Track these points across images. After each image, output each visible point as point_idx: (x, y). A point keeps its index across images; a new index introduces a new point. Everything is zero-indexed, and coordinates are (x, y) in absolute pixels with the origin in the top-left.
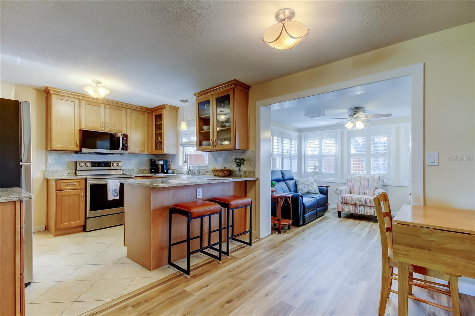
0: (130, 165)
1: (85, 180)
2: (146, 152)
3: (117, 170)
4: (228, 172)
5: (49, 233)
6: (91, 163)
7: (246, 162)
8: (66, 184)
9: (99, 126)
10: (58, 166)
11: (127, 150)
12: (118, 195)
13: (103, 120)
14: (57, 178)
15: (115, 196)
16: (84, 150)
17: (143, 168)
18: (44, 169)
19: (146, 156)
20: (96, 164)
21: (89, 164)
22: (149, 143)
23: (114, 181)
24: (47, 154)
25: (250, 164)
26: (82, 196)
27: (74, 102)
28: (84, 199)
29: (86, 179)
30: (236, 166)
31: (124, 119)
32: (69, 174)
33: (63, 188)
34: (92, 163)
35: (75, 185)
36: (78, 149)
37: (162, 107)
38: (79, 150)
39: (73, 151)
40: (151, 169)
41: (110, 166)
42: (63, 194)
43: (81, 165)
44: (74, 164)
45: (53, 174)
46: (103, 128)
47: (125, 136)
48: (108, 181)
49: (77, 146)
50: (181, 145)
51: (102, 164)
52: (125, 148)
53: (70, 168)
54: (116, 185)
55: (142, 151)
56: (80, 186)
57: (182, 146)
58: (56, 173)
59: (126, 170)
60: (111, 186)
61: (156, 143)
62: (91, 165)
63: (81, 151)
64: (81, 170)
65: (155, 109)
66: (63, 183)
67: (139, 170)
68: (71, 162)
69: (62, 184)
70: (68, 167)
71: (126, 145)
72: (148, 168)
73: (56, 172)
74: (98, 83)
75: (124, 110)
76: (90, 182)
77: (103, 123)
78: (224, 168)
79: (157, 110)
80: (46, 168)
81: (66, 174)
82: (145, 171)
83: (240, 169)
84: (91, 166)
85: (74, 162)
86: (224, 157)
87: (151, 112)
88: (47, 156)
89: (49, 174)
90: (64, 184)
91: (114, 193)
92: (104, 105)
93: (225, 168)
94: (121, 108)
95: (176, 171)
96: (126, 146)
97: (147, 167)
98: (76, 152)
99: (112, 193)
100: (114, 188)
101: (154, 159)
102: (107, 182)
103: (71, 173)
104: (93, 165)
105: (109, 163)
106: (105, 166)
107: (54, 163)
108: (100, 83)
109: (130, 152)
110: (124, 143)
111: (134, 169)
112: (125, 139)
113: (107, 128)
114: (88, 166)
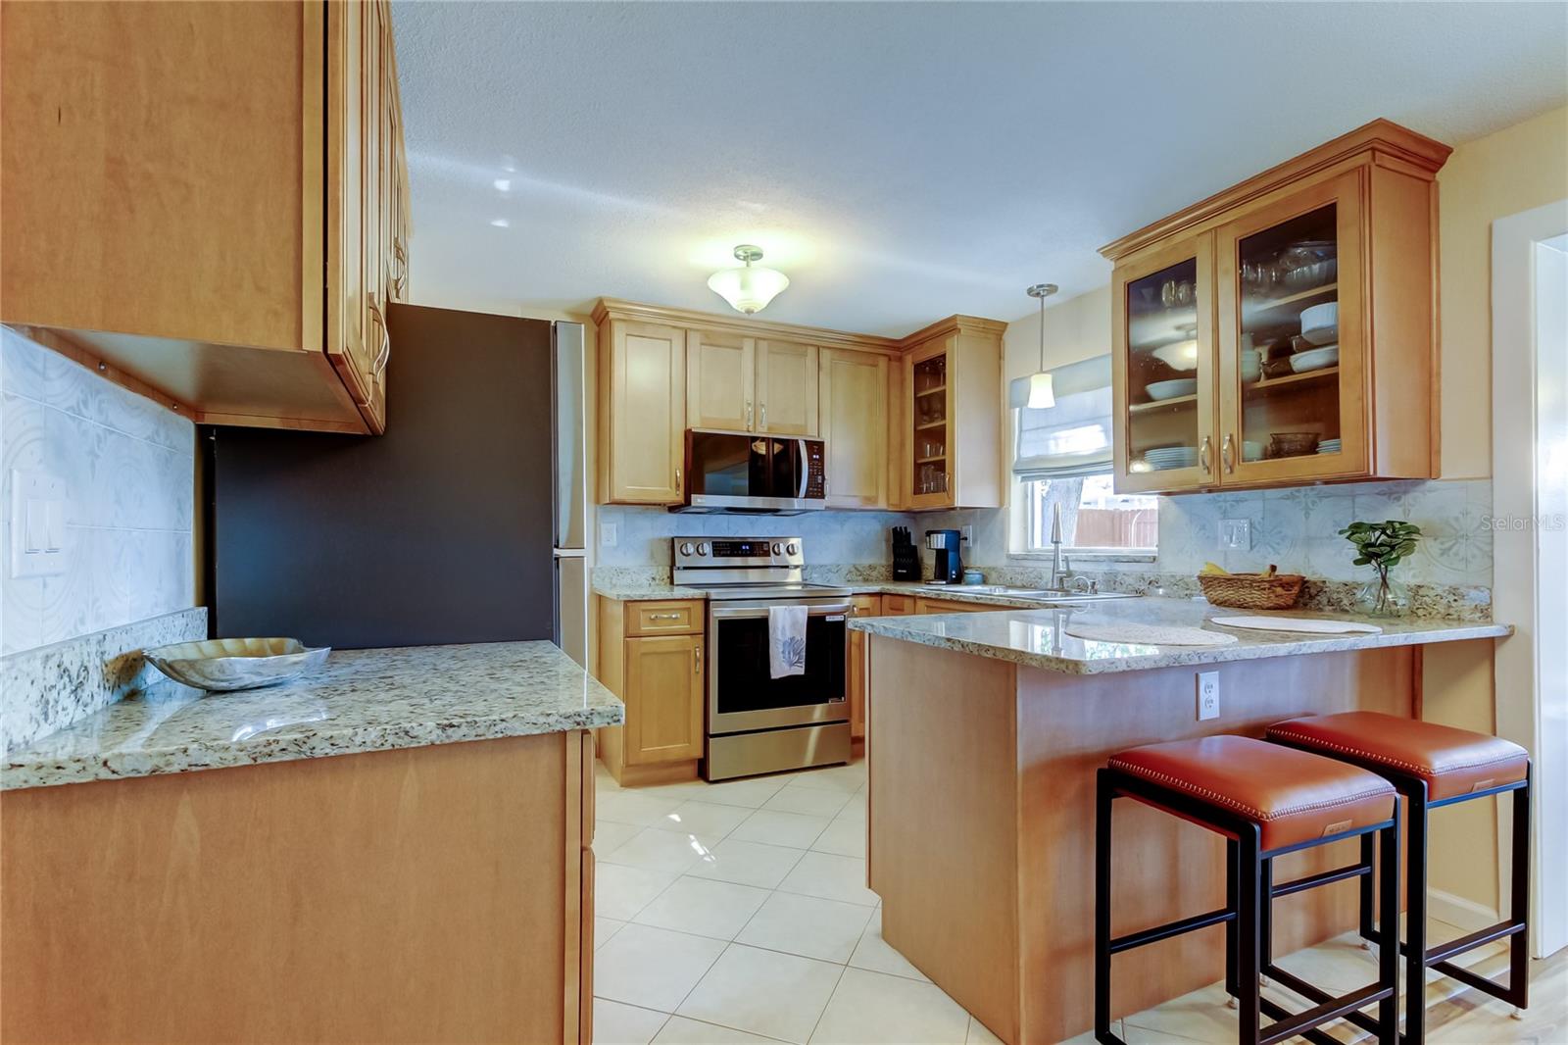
1: (702, 602)
2: (882, 504)
3: (787, 567)
4: (1296, 590)
5: (606, 771)
6: (713, 543)
7: (1421, 543)
8: (653, 617)
9: (739, 417)
10: (625, 553)
11: (823, 496)
12: (803, 660)
13: (749, 396)
14: (629, 596)
15: (792, 664)
16: (699, 500)
17: (866, 561)
18: (591, 564)
19: (874, 518)
20: (726, 546)
21: (708, 548)
22: (891, 467)
23: (790, 611)
24: (599, 514)
25: (1443, 553)
26: (697, 660)
27: (670, 340)
28: (700, 667)
29: (707, 601)
30: (1357, 562)
31: (812, 385)
32: (653, 579)
33: (645, 628)
34: (716, 543)
35: (676, 618)
36: (678, 497)
37: (946, 329)
38: (683, 502)
39: (665, 505)
40: (896, 565)
41: (767, 554)
42: (644, 649)
43: (685, 552)
44: (666, 547)
45: (614, 582)
46: (751, 423)
47: (816, 447)
48: (771, 608)
49: (678, 486)
50: (1017, 472)
51: (744, 547)
52: (817, 491)
53: (656, 562)
54: (794, 624)
55: (868, 499)
56: (689, 623)
57: (1019, 478)
58: (622, 577)
59: (814, 567)
60: (780, 626)
61: (918, 467)
62: (714, 550)
63: (688, 502)
64: (686, 568)
65: (914, 340)
66: (644, 611)
67: (853, 569)
68: (660, 539)
69: (643, 616)
70: (652, 556)
71: (820, 477)
72: (884, 562)
73: (621, 572)
74: (753, 254)
75: (811, 351)
76: (719, 612)
77: (749, 404)
78: (1268, 568)
79: (921, 343)
80: (596, 564)
81: (646, 582)
82: (874, 574)
83: (1384, 578)
84: (714, 556)
85: (665, 540)
86: (1257, 519)
87: (898, 353)
88: (598, 522)
89: (603, 579)
90: (647, 615)
91: (789, 653)
92: (752, 341)
93: (1273, 568)
94: (804, 348)
95: (994, 575)
96: (820, 481)
97: (879, 558)
98: (673, 509)
99: (783, 652)
100: (789, 635)
101: (906, 528)
102: (768, 611)
103: (658, 577)
104: (720, 550)
105: (765, 545)
106: (752, 553)
107: (615, 544)
108: (758, 255)
109: (832, 503)
110: (814, 473)
111: (838, 566)
112: (815, 457)
113: (761, 421)
114: (705, 554)
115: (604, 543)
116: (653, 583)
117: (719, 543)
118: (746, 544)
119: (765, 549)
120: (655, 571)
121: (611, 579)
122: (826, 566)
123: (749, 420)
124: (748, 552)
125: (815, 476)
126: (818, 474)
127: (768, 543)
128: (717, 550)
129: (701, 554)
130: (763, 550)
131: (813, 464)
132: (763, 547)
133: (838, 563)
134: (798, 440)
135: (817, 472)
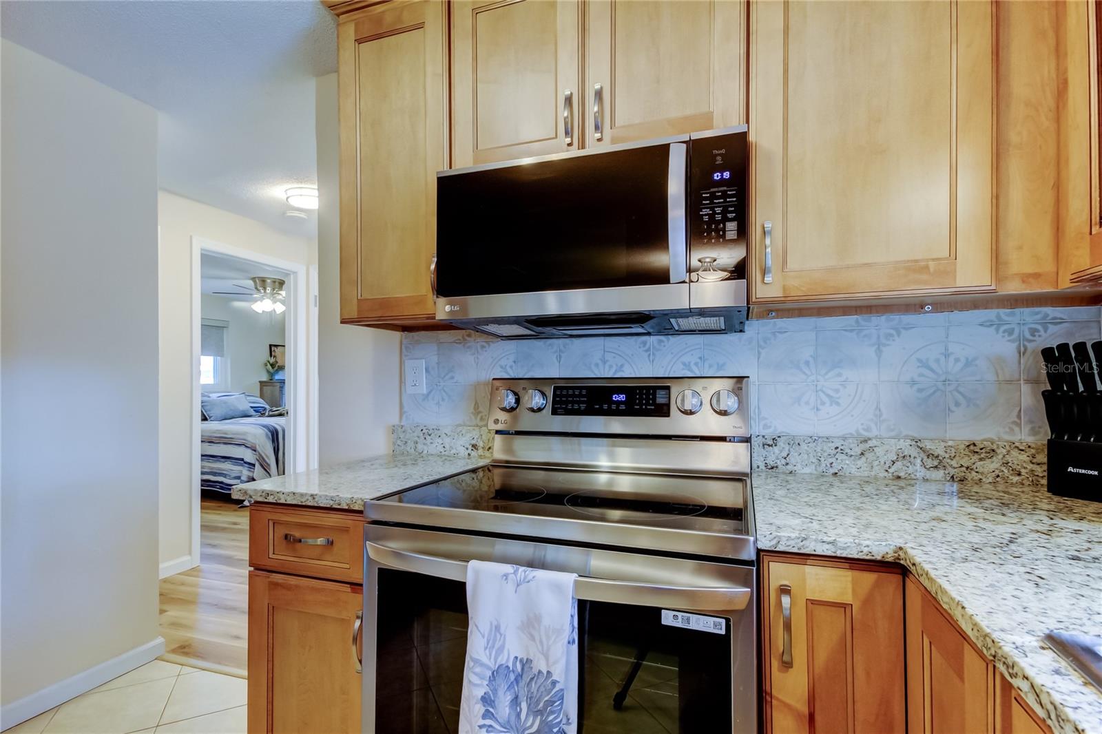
0: (834, 402)
2: (971, 279)
3: (717, 438)
6: (555, 389)
8: (291, 537)
10: (439, 404)
17: (961, 431)
18: (395, 420)
19: (997, 324)
20: (581, 395)
23: (521, 581)
24: (403, 347)
31: (726, 18)
32: (474, 446)
33: (274, 557)
34: (562, 389)
35: (328, 547)
41: (663, 411)
42: (273, 597)
45: (420, 447)
51: (615, 398)
56: (347, 560)
58: (429, 439)
59: (794, 442)
62: (553, 402)
64: (520, 433)
66: (275, 523)
67: (914, 452)
70: (475, 408)
77: (568, 100)
80: (400, 418)
82: (992, 465)
88: (403, 357)
89: (406, 444)
90: (282, 532)
97: (1013, 428)
100: (514, 653)
103: (481, 444)
104: (567, 403)
105: (660, 393)
106: (630, 410)
107: (425, 391)
109: (784, 288)
110: (712, 216)
111: (866, 441)
112: (717, 176)
113: (597, 128)
114: (540, 410)
115: (410, 390)
116: (474, 453)
117: (567, 389)
118: (619, 390)
119: (660, 401)
120: (477, 435)
121: (416, 443)
122: (826, 439)
123: (567, 133)
124: (623, 407)
125: (718, 222)
126: (725, 220)
127: (668, 388)
128: (560, 402)
129: (532, 410)
130: (654, 403)
131: (713, 196)
132: (654, 398)
133: (866, 434)
134: (668, 145)
135: (724, 212)
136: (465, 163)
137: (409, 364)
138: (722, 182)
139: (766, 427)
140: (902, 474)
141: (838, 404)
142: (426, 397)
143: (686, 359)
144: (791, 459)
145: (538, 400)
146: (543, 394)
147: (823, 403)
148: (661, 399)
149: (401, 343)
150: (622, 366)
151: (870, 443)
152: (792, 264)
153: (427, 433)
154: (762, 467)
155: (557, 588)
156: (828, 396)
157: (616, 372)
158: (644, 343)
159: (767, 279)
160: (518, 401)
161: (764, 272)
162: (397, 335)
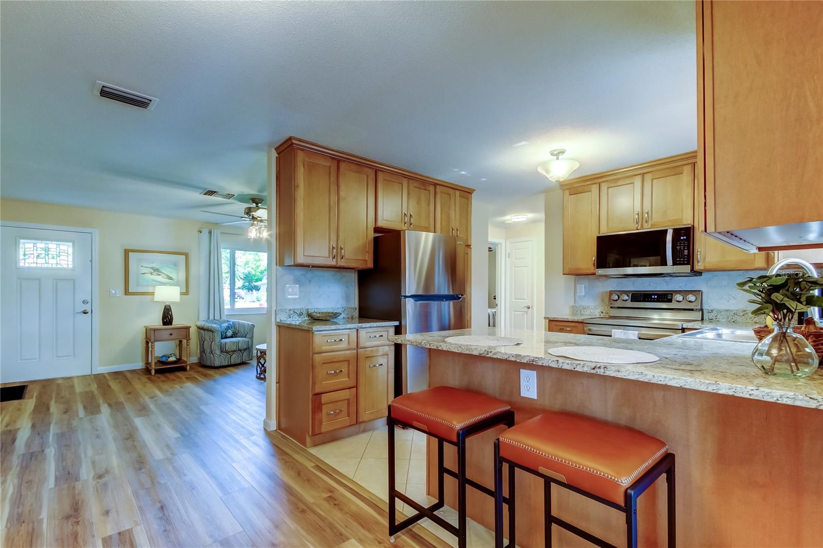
1: (582, 324)
3: (692, 310)
6: (632, 294)
8: (560, 329)
9: (632, 223)
10: (588, 299)
11: (692, 263)
13: (638, 208)
16: (600, 272)
18: (573, 304)
20: (641, 296)
23: (625, 333)
27: (591, 191)
31: (687, 191)
34: (634, 294)
35: (570, 330)
41: (670, 301)
43: (614, 299)
45: (582, 312)
46: (639, 225)
47: (685, 232)
48: (613, 330)
49: (594, 265)
51: (653, 297)
52: (683, 259)
55: (744, 262)
58: (585, 310)
59: (719, 311)
62: (631, 298)
64: (618, 308)
68: (606, 292)
70: (603, 301)
71: (686, 252)
74: (560, 153)
75: (687, 169)
77: (637, 213)
80: (575, 303)
81: (598, 314)
84: (631, 301)
88: (576, 283)
89: (577, 311)
92: (640, 176)
94: (680, 169)
102: (611, 332)
103: (604, 312)
104: (636, 298)
105: (669, 295)
106: (658, 301)
107: (584, 295)
108: (563, 152)
109: (704, 267)
110: (680, 249)
111: (745, 311)
112: (682, 238)
113: (646, 222)
114: (626, 300)
115: (578, 294)
116: (602, 315)
117: (636, 294)
118: (655, 295)
119: (669, 298)
120: (603, 309)
122: (731, 311)
123: (637, 223)
124: (656, 300)
125: (682, 250)
126: (684, 249)
127: (672, 294)
128: (634, 298)
129: (624, 300)
130: (667, 298)
131: (681, 243)
132: (667, 297)
133: (746, 309)
134: (667, 230)
135: (684, 248)
136: (605, 232)
137: (578, 286)
138: (684, 239)
139: (710, 307)
140: (757, 321)
141: (736, 299)
142: (585, 296)
143: (680, 285)
144: (718, 317)
145: (626, 297)
146: (628, 296)
147: (731, 299)
148: (669, 297)
149: (575, 279)
150: (657, 287)
151: (746, 312)
152: (707, 260)
153: (585, 308)
154: (707, 319)
155: (634, 334)
156: (733, 297)
157: (654, 288)
158: (665, 280)
159: (699, 264)
160: (619, 298)
161: (698, 262)
162: (573, 277)
